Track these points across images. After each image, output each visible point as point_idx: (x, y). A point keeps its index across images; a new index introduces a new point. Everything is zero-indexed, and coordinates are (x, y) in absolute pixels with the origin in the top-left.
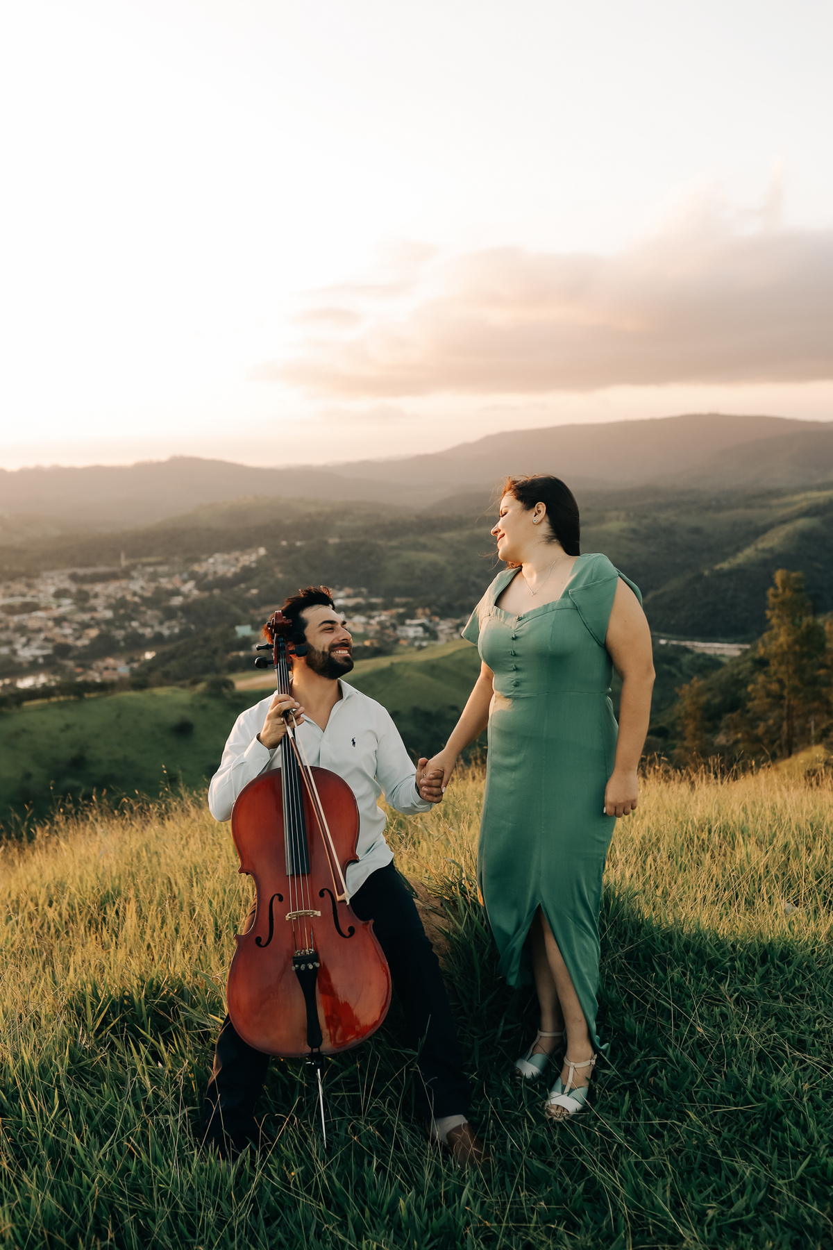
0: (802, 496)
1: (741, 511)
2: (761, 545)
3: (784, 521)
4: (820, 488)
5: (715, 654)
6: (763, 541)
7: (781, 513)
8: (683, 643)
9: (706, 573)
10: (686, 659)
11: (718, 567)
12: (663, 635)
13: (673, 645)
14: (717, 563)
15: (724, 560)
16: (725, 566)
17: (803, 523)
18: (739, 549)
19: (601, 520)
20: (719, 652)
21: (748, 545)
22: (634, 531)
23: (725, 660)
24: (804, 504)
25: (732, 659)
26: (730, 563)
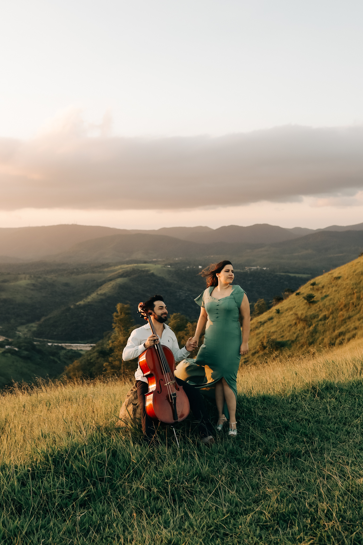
0: (119, 267)
1: (89, 274)
2: (100, 292)
3: (111, 280)
4: (128, 263)
5: (77, 350)
6: (100, 290)
7: (110, 275)
8: (60, 345)
9: (72, 307)
10: (63, 352)
11: (78, 304)
12: (50, 340)
13: (55, 346)
14: (77, 302)
15: (81, 300)
16: (82, 303)
17: (120, 280)
18: (88, 294)
19: (16, 279)
20: (79, 349)
21: (93, 292)
22: (34, 285)
23: (82, 353)
24: (120, 271)
25: (87, 351)
26: (84, 301)
